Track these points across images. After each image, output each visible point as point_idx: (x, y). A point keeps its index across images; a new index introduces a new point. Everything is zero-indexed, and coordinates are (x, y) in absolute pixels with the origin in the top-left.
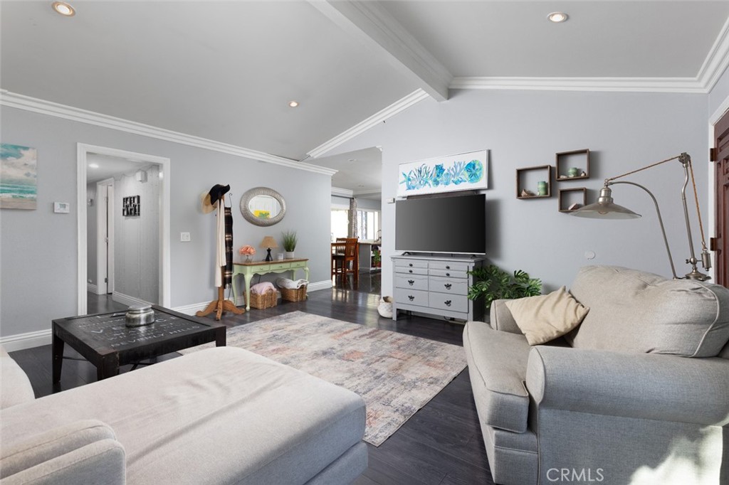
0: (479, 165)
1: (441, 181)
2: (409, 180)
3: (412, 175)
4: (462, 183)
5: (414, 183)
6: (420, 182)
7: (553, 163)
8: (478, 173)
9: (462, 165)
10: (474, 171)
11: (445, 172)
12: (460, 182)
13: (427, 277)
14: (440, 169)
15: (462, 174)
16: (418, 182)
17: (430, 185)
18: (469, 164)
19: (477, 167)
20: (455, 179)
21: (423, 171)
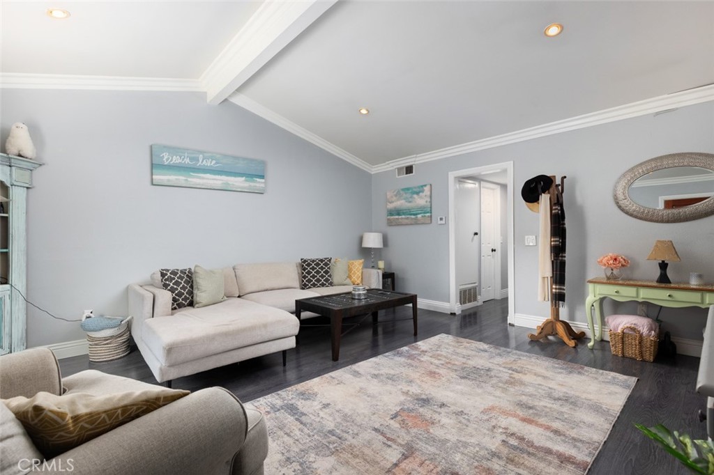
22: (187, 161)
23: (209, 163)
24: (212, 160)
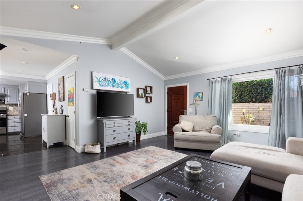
0: (128, 83)
1: (115, 86)
2: (100, 81)
3: (101, 79)
5: (102, 84)
6: (106, 84)
7: (144, 88)
8: (128, 86)
9: (122, 81)
10: (127, 85)
11: (116, 82)
12: (123, 88)
13: (121, 127)
14: (114, 80)
15: (123, 85)
16: (105, 84)
17: (110, 86)
18: (125, 82)
19: (127, 84)
20: (121, 86)
21: (107, 79)
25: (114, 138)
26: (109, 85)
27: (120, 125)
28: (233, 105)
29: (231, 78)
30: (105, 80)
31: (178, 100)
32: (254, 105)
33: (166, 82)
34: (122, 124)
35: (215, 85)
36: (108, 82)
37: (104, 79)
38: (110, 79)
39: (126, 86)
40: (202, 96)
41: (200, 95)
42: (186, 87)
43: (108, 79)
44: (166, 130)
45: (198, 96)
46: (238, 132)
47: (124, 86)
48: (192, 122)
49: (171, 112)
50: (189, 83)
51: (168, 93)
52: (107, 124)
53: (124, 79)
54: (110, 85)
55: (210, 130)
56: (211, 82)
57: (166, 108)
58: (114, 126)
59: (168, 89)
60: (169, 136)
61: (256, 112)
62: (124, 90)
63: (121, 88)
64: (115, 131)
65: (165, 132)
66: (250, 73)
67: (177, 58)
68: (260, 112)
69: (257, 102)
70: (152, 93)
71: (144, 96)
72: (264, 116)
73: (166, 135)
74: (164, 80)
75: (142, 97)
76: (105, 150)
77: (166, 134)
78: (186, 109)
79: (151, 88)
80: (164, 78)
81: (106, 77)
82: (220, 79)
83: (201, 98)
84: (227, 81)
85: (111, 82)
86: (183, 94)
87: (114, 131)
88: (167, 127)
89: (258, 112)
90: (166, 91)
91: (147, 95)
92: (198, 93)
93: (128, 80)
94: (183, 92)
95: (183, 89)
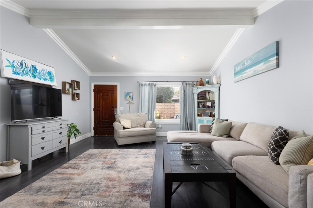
1: (37, 76)
2: (14, 67)
3: (16, 64)
4: (47, 81)
5: (18, 71)
6: (23, 72)
7: (70, 82)
8: (53, 78)
9: (46, 71)
11: (38, 71)
12: (47, 80)
13: (51, 132)
14: (34, 68)
15: (46, 76)
16: (21, 71)
17: (30, 76)
18: (49, 72)
19: (52, 75)
20: (44, 78)
21: (24, 65)
22: (242, 67)
23: (248, 64)
24: (249, 60)
25: (43, 148)
26: (27, 73)
27: (51, 129)
28: (157, 104)
29: (156, 84)
30: (22, 65)
31: (108, 99)
32: (159, 105)
33: (92, 79)
34: (53, 128)
35: (145, 87)
36: (26, 69)
37: (19, 64)
38: (30, 66)
39: (51, 78)
40: (133, 96)
41: (131, 95)
42: (116, 86)
43: (27, 65)
44: (93, 131)
45: (129, 96)
46: (161, 125)
47: (48, 77)
48: (129, 120)
49: (100, 111)
50: (119, 83)
51: (94, 91)
52: (33, 129)
53: (48, 69)
54: (30, 74)
55: (144, 125)
56: (141, 85)
57: (93, 107)
58: (44, 131)
59: (95, 86)
60: (97, 137)
61: (160, 109)
62: (48, 83)
63: (45, 80)
64: (45, 138)
65: (90, 133)
66: (167, 81)
67: (114, 58)
68: (162, 109)
69: (161, 103)
70: (79, 89)
71: (71, 93)
72: (164, 112)
73: (92, 137)
74: (89, 75)
75: (69, 94)
76: (30, 168)
77: (93, 135)
78: (117, 108)
79: (78, 83)
80: (90, 74)
81: (23, 62)
82: (148, 83)
83: (131, 98)
84: (153, 85)
85: (30, 70)
86: (114, 93)
87: (43, 138)
88: (94, 127)
89: (161, 109)
90: (93, 88)
91: (74, 91)
92: (128, 94)
93: (53, 70)
94: (113, 91)
95: (114, 88)
